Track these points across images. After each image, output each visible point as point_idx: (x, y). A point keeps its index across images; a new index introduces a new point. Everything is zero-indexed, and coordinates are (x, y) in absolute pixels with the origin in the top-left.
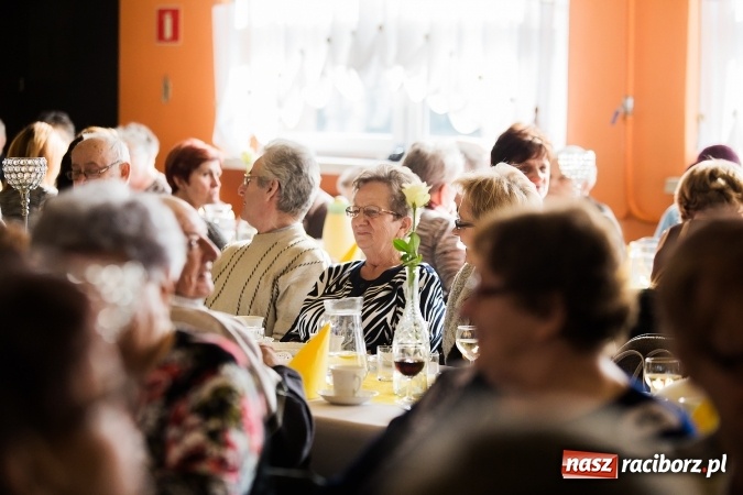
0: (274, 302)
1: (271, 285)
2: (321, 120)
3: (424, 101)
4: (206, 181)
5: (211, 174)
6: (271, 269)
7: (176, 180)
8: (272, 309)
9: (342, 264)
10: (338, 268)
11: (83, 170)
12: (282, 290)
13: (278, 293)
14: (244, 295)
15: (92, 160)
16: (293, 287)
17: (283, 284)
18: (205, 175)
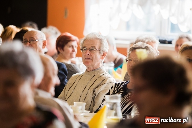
0: (93, 99)
1: (92, 92)
2: (128, 26)
3: (168, 18)
4: (70, 49)
5: (73, 47)
6: (93, 86)
7: (59, 49)
8: (93, 101)
9: (121, 83)
10: (119, 84)
11: (28, 40)
12: (97, 94)
13: (95, 95)
14: (81, 96)
15: (33, 37)
16: (101, 92)
17: (97, 91)
18: (70, 47)
